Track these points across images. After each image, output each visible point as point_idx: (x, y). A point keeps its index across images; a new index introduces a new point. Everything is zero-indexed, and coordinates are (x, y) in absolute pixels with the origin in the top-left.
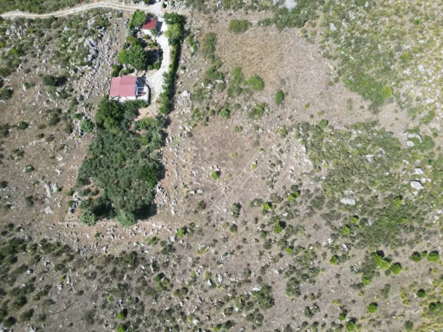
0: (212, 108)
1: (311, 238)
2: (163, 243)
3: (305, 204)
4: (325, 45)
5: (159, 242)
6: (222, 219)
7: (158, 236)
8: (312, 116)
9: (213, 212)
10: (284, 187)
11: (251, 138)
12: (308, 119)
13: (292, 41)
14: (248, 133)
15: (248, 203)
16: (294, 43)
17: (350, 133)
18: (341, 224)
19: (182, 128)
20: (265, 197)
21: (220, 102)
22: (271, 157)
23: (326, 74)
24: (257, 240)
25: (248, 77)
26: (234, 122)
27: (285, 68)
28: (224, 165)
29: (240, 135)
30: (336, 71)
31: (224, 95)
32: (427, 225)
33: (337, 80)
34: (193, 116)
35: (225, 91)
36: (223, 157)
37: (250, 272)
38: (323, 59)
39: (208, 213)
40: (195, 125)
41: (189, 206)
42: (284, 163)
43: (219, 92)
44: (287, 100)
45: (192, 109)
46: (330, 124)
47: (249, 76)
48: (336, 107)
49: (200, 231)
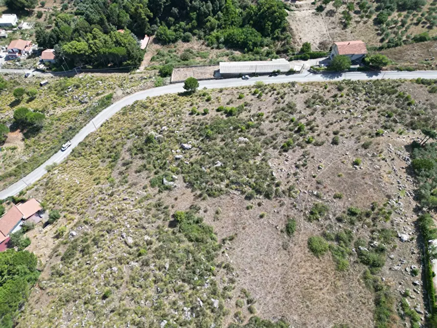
0: (369, 220)
1: (275, 125)
2: (393, 130)
3: (278, 142)
4: (228, 283)
5: (396, 132)
6: (347, 138)
7: (398, 135)
8: (259, 205)
9: (355, 143)
10: (294, 151)
11: (325, 187)
12: (265, 201)
13: (268, 298)
14: (328, 192)
15: (325, 144)
16: (266, 295)
17: (226, 187)
18: (252, 129)
19: (399, 202)
20: (311, 147)
21: (360, 225)
22: (306, 172)
23: (234, 249)
24: (317, 126)
25: (328, 256)
26: (343, 204)
27: (280, 264)
28: (350, 169)
29: (335, 191)
30: (222, 250)
31: (356, 234)
32: (190, 126)
33: (224, 241)
34: (390, 213)
35: (355, 239)
36: (351, 175)
37: (322, 113)
38: (234, 266)
39: (359, 142)
40: (385, 205)
41: (377, 148)
42: (293, 166)
43: (363, 238)
44: (282, 225)
45: (392, 222)
46: (244, 196)
47: (326, 257)
48: (232, 214)
49: (364, 134)
